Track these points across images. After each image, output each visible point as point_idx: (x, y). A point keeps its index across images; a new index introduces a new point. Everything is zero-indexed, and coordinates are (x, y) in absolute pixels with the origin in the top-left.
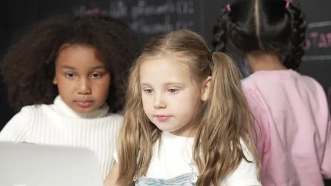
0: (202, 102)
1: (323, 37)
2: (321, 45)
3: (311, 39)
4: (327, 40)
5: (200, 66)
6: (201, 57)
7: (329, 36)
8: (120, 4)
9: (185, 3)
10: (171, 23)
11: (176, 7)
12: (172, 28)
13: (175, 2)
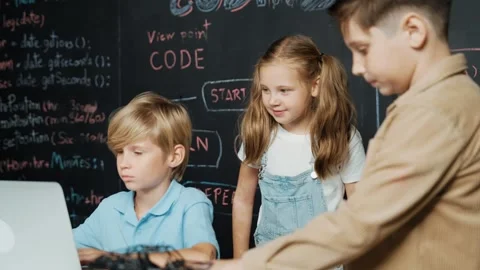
0: (313, 98)
1: (229, 91)
2: (228, 99)
3: (218, 93)
4: (233, 94)
5: (308, 70)
6: (311, 62)
7: (234, 91)
8: (35, 56)
9: (102, 58)
10: (88, 77)
11: (93, 61)
12: (89, 80)
13: (92, 56)
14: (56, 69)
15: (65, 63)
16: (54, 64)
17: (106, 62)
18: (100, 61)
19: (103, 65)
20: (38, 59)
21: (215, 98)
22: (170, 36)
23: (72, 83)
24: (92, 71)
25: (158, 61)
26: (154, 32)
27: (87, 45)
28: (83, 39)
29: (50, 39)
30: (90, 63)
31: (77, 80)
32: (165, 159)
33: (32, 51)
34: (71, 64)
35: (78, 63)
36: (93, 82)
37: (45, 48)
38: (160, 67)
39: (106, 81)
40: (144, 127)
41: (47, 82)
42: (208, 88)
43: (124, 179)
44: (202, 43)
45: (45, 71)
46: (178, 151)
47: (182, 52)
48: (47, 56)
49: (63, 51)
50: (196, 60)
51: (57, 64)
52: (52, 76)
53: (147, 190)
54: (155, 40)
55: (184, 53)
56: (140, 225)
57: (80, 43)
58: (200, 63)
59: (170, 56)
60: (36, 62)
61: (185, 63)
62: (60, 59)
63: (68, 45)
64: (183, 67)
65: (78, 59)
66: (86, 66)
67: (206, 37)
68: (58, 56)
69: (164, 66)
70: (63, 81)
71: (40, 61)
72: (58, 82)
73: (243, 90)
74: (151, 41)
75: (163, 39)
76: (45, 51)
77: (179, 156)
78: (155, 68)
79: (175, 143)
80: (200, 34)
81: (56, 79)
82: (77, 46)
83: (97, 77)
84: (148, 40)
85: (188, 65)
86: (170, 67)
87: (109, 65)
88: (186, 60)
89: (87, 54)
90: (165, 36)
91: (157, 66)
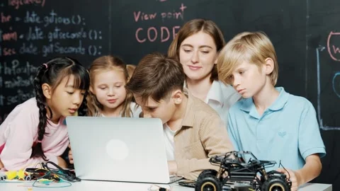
8: (37, 30)
9: (95, 32)
10: (82, 47)
12: (84, 49)
13: (86, 30)
14: (54, 41)
15: (63, 36)
16: (53, 36)
17: (98, 35)
18: (93, 35)
19: (96, 37)
20: (39, 32)
22: (152, 16)
23: (69, 51)
24: (86, 42)
25: (143, 35)
26: (139, 13)
27: (82, 22)
28: (79, 17)
29: (50, 16)
30: (84, 36)
31: (73, 49)
33: (34, 25)
34: (68, 37)
35: (74, 35)
36: (87, 51)
37: (45, 23)
38: (144, 40)
39: (98, 50)
41: (47, 50)
43: (240, 93)
44: (179, 22)
45: (45, 42)
47: (162, 28)
48: (47, 30)
49: (61, 25)
50: (174, 35)
51: (56, 36)
52: (52, 46)
54: (139, 19)
55: (164, 30)
57: (76, 20)
59: (152, 31)
60: (38, 35)
61: (164, 38)
62: (59, 32)
63: (66, 21)
64: (163, 41)
65: (74, 32)
66: (82, 38)
67: (182, 17)
68: (57, 30)
69: (148, 40)
70: (61, 50)
71: (41, 34)
72: (57, 51)
74: (137, 19)
75: (146, 18)
76: (45, 26)
78: (139, 41)
80: (177, 15)
81: (54, 48)
82: (74, 22)
83: (90, 47)
84: (134, 19)
85: (167, 39)
86: (152, 41)
87: (101, 38)
88: (165, 36)
89: (82, 29)
90: (148, 16)
91: (141, 40)
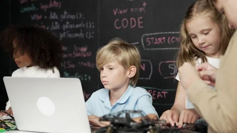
1: (156, 39)
2: (155, 43)
3: (150, 40)
4: (158, 41)
7: (159, 39)
8: (56, 23)
9: (90, 23)
10: (83, 33)
11: (85, 25)
12: (83, 35)
13: (85, 22)
14: (66, 30)
15: (71, 26)
16: (65, 27)
17: (92, 25)
18: (89, 25)
19: (90, 27)
20: (57, 25)
21: (148, 43)
22: (125, 11)
23: (74, 36)
24: (85, 30)
25: (119, 24)
26: (117, 10)
27: (82, 17)
28: (80, 14)
29: (63, 14)
30: (84, 26)
31: (77, 35)
32: (125, 73)
33: (55, 20)
34: (74, 27)
35: (77, 26)
36: (85, 36)
37: (61, 19)
38: (120, 27)
39: (92, 35)
40: (113, 55)
41: (62, 36)
42: (145, 38)
43: (103, 83)
44: (142, 14)
45: (61, 31)
46: (133, 69)
47: (131, 19)
48: (62, 23)
49: (70, 20)
50: (139, 23)
51: (67, 27)
52: (65, 33)
53: (116, 89)
54: (117, 13)
55: (133, 20)
56: (112, 109)
57: (79, 16)
58: (141, 25)
59: (125, 21)
60: (56, 27)
61: (133, 25)
62: (69, 24)
63: (73, 17)
64: (132, 27)
65: (77, 24)
66: (82, 28)
67: (144, 11)
68: (68, 23)
69: (122, 27)
70: (70, 36)
71: (59, 26)
72: (68, 36)
73: (164, 38)
74: (115, 14)
75: (121, 13)
76: (61, 21)
77: (133, 71)
78: (117, 28)
79: (131, 65)
80: (141, 9)
81: (66, 35)
82: (77, 18)
83: (87, 33)
84: (113, 13)
85: (134, 26)
86: (125, 27)
87: (93, 27)
88: (133, 23)
89: (82, 22)
90: (122, 11)
91: (118, 26)
